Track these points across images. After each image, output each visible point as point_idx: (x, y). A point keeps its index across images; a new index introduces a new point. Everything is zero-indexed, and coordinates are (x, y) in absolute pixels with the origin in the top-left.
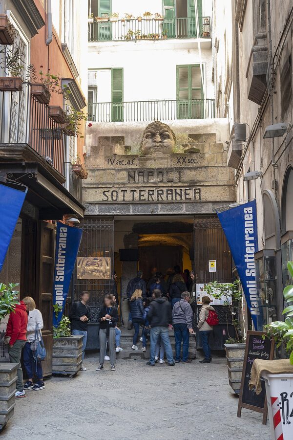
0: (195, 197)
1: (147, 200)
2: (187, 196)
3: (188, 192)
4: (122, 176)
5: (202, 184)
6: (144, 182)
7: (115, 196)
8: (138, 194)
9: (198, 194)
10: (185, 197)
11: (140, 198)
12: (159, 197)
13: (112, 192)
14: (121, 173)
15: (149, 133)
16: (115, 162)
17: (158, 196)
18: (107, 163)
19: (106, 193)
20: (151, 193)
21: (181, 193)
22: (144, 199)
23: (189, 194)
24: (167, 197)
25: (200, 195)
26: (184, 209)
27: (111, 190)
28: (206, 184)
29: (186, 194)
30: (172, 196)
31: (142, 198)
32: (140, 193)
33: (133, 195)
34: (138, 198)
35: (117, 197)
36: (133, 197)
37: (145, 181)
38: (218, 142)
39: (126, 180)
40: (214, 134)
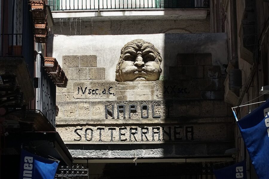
0: (186, 136)
1: (128, 140)
2: (177, 136)
3: (178, 130)
4: (97, 111)
5: (195, 121)
6: (125, 118)
7: (90, 134)
8: (118, 133)
9: (190, 133)
10: (175, 137)
11: (120, 138)
12: (144, 137)
13: (86, 130)
14: (97, 106)
15: (129, 54)
16: (87, 91)
17: (142, 136)
18: (77, 92)
19: (78, 131)
20: (133, 131)
21: (170, 131)
22: (124, 139)
23: (179, 133)
24: (153, 136)
25: (192, 135)
26: (174, 152)
27: (85, 128)
28: (200, 121)
29: (175, 133)
30: (159, 134)
31: (123, 138)
32: (120, 132)
33: (112, 134)
34: (117, 138)
35: (92, 135)
36: (112, 137)
37: (126, 116)
38: (214, 64)
39: (102, 116)
40: (210, 55)
